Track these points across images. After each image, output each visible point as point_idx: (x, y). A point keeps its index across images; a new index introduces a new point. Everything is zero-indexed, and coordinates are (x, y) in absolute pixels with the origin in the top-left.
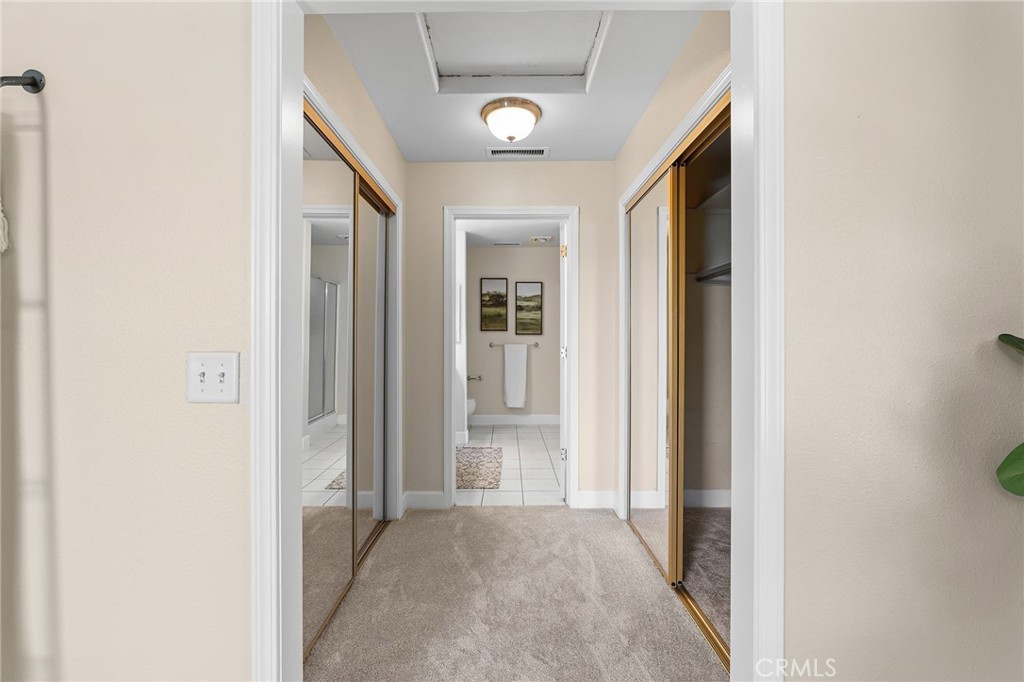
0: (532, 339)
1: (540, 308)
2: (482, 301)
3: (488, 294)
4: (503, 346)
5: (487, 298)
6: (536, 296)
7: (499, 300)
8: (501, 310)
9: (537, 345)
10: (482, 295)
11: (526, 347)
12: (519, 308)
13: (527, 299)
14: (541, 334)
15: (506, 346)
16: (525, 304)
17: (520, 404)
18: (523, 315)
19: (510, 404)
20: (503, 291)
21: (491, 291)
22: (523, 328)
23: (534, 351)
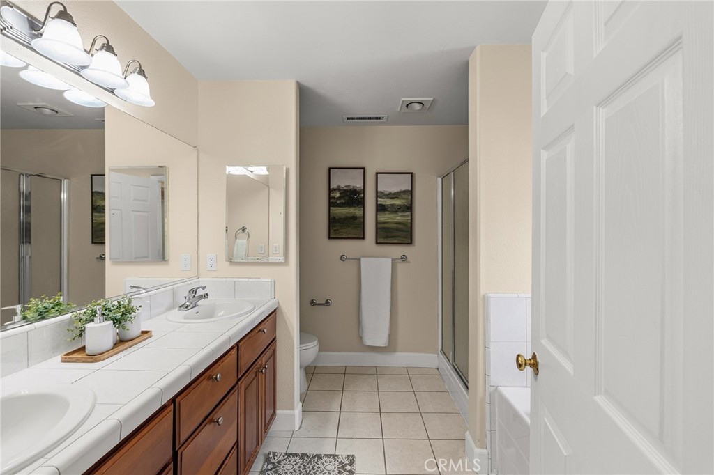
0: (398, 251)
1: (409, 208)
2: (330, 198)
3: (338, 189)
4: (359, 260)
5: (338, 195)
6: (405, 192)
7: (354, 197)
8: (355, 211)
9: (404, 258)
10: (330, 191)
11: (390, 260)
12: (380, 209)
13: (391, 196)
14: (411, 243)
15: (362, 259)
16: (389, 202)
17: (382, 341)
18: (385, 217)
19: (369, 341)
20: (359, 185)
21: (343, 185)
22: (387, 235)
23: (401, 267)
